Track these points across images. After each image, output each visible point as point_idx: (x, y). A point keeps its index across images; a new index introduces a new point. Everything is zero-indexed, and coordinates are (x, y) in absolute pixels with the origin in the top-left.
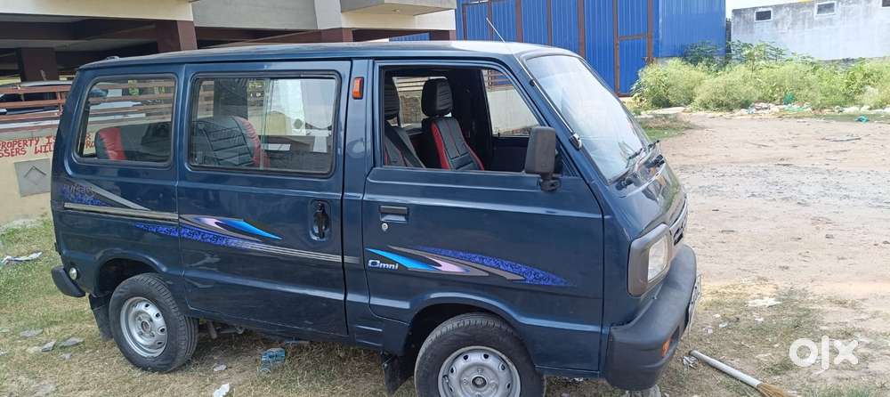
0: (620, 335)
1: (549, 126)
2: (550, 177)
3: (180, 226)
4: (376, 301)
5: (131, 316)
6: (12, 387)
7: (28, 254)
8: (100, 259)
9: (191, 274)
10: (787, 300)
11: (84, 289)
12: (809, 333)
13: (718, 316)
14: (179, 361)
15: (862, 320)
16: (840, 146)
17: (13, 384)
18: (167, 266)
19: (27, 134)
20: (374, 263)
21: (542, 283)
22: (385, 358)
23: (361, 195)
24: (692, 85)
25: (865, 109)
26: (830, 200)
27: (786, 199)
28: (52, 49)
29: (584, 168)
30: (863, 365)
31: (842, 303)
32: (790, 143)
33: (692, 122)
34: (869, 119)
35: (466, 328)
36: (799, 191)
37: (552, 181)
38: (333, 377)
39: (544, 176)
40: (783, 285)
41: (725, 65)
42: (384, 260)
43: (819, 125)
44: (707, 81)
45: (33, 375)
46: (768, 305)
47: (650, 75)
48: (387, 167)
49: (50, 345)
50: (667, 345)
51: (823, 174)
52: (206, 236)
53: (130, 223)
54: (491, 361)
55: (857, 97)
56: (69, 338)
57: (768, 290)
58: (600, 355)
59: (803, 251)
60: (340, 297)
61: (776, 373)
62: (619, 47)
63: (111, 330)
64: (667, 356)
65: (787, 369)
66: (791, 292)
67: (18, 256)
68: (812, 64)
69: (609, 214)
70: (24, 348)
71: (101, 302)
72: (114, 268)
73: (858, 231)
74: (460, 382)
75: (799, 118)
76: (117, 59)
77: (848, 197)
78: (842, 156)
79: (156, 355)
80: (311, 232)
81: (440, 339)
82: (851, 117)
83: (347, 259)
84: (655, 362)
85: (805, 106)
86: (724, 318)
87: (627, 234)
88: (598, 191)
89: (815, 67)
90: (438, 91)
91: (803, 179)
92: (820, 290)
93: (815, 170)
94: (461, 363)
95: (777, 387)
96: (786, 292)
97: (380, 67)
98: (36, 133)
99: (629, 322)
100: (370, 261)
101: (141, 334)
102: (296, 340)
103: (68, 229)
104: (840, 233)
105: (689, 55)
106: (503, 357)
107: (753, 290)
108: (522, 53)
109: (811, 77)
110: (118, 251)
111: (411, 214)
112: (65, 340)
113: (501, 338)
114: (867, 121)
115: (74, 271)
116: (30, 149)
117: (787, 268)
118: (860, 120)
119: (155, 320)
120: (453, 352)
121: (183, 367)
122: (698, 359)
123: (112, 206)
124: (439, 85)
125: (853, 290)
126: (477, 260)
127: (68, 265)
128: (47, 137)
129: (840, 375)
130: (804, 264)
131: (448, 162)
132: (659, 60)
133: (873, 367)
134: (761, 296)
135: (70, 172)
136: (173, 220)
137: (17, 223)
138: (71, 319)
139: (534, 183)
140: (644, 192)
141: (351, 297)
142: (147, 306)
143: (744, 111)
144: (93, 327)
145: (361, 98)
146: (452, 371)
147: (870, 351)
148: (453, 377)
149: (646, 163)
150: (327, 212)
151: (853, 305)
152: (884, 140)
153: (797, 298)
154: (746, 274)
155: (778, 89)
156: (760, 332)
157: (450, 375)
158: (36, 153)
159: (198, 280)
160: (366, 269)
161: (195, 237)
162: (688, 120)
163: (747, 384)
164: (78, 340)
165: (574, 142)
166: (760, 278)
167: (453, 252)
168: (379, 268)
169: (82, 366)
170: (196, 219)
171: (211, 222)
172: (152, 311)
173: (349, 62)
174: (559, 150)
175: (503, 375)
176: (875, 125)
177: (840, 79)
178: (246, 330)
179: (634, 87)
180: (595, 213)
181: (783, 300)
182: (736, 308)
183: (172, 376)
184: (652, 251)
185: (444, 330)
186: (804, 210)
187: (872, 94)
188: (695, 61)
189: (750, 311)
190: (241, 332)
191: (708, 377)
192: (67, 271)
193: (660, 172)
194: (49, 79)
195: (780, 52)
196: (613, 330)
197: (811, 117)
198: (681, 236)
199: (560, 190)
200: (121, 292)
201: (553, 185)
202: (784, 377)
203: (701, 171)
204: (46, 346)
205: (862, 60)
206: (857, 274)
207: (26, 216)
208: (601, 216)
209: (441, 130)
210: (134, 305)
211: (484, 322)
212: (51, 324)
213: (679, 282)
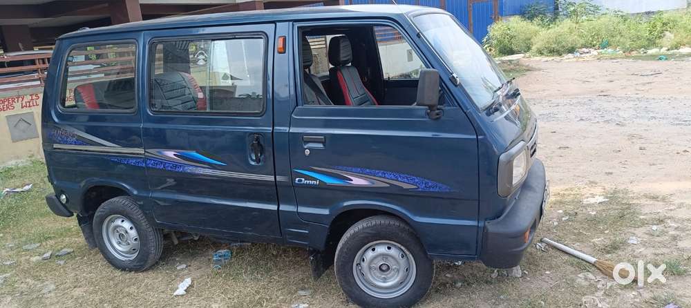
0: (492, 227)
1: (433, 68)
2: (435, 108)
3: (146, 159)
4: (302, 210)
5: (110, 230)
6: (22, 288)
7: (23, 186)
8: (84, 186)
9: (156, 195)
10: (613, 197)
11: (72, 210)
12: (631, 221)
13: (561, 211)
14: (150, 262)
15: (671, 210)
16: (646, 79)
17: (23, 285)
18: (137, 189)
19: (14, 93)
20: (300, 181)
21: (431, 190)
22: (311, 253)
23: (288, 129)
24: (528, 36)
25: (664, 50)
26: (641, 121)
27: (607, 122)
28: (26, 26)
29: (461, 100)
30: (674, 243)
31: (655, 198)
32: (607, 78)
33: (531, 65)
34: (667, 58)
35: (372, 227)
36: (617, 114)
37: (437, 111)
38: (270, 269)
39: (431, 107)
40: (610, 187)
41: (554, 20)
42: (307, 178)
43: (629, 63)
44: (541, 33)
45: (37, 278)
46: (598, 202)
47: (496, 30)
48: (306, 106)
49: (48, 255)
50: (528, 233)
51: (634, 101)
52: (167, 165)
53: (105, 158)
54: (393, 252)
55: (657, 41)
56: (62, 249)
57: (598, 190)
58: (477, 243)
59: (623, 161)
60: (274, 207)
61: (608, 252)
62: (472, 8)
63: (95, 240)
64: (528, 242)
65: (616, 249)
66: (615, 192)
67: (14, 189)
68: (622, 16)
69: (482, 135)
70: (28, 257)
71: (86, 221)
72: (94, 193)
73: (663, 143)
74: (370, 268)
75: (614, 59)
76: (88, 29)
77: (655, 118)
78: (647, 87)
79: (131, 259)
80: (249, 159)
81: (353, 236)
82: (653, 57)
83: (279, 178)
84: (519, 247)
85: (618, 50)
86: (566, 213)
87: (495, 150)
88: (473, 117)
89: (624, 18)
90: (341, 45)
91: (619, 105)
92: (637, 189)
93: (628, 99)
94: (370, 254)
95: (610, 262)
96: (612, 191)
97: (298, 27)
98: (21, 92)
99: (499, 217)
100: (297, 179)
101: (119, 243)
102: (241, 242)
103: (58, 165)
104: (651, 146)
105: (527, 13)
106: (402, 248)
107: (586, 191)
108: (409, 12)
109: (621, 27)
110: (96, 180)
111: (327, 141)
112: (59, 251)
113: (400, 234)
114: (666, 59)
115: (64, 197)
116: (17, 105)
117: (611, 173)
118: (660, 59)
119: (129, 231)
120: (363, 246)
121: (153, 267)
122: (548, 244)
123: (91, 145)
124: (341, 41)
125: (664, 188)
126: (380, 174)
127: (59, 193)
128: (31, 95)
129: (657, 252)
130: (625, 170)
131: (351, 100)
132: (503, 18)
133: (681, 244)
134: (593, 196)
135: (56, 120)
136: (141, 154)
137: (11, 163)
138: (62, 234)
139: (423, 113)
140: (505, 117)
141: (283, 207)
142: (123, 221)
143: (570, 55)
144: (81, 240)
145: (284, 53)
146: (363, 260)
147: (678, 233)
148: (365, 265)
149: (507, 95)
150: (262, 143)
151: (664, 199)
152: (679, 73)
153: (621, 195)
154: (580, 179)
155: (596, 37)
156: (593, 222)
157: (362, 263)
158: (22, 107)
159: (160, 199)
160: (294, 186)
161: (158, 167)
162: (527, 64)
163: (586, 262)
164: (69, 250)
165: (453, 80)
166: (591, 182)
167: (362, 170)
168: (304, 184)
169: (74, 269)
170: (158, 152)
171: (170, 154)
172: (127, 225)
173: (274, 25)
174: (442, 87)
175: (402, 261)
176: (672, 62)
177: (644, 28)
178: (201, 236)
179: (485, 40)
180: (470, 134)
181: (610, 197)
182: (574, 205)
183: (145, 274)
184: (515, 162)
185: (356, 229)
186: (622, 129)
187: (670, 37)
188: (531, 18)
189: (585, 207)
190: (196, 238)
191: (556, 258)
192: (58, 197)
193: (517, 102)
194: (26, 49)
195: (597, 8)
196: (486, 224)
197: (623, 58)
198: (535, 151)
199: (443, 118)
200: (101, 212)
201: (437, 114)
202: (614, 255)
203: (540, 103)
204: (45, 256)
205: (660, 12)
206: (666, 175)
207: (18, 158)
208: (475, 137)
209: (345, 77)
210: (112, 221)
211: (387, 222)
212: (46, 239)
213: (534, 186)
